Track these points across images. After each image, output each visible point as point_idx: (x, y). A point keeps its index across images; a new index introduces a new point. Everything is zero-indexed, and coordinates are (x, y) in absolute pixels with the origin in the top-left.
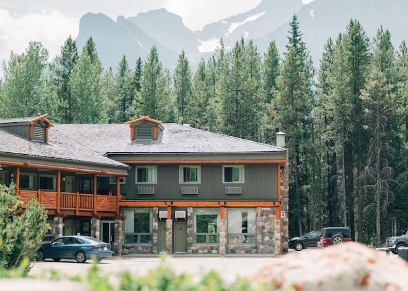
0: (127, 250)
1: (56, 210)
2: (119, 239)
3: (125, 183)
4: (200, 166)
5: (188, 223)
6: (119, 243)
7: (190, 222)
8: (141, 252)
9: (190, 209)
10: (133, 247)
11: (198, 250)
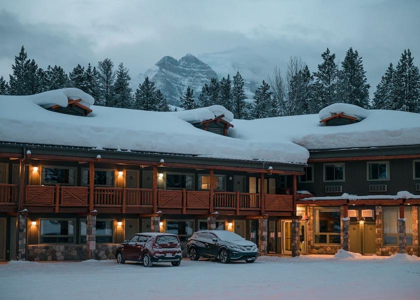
0: (316, 250)
1: (209, 210)
2: (295, 240)
3: (313, 182)
4: (389, 161)
5: (377, 222)
6: (295, 244)
7: (378, 221)
8: (329, 253)
9: (378, 208)
10: (322, 247)
11: (388, 252)
